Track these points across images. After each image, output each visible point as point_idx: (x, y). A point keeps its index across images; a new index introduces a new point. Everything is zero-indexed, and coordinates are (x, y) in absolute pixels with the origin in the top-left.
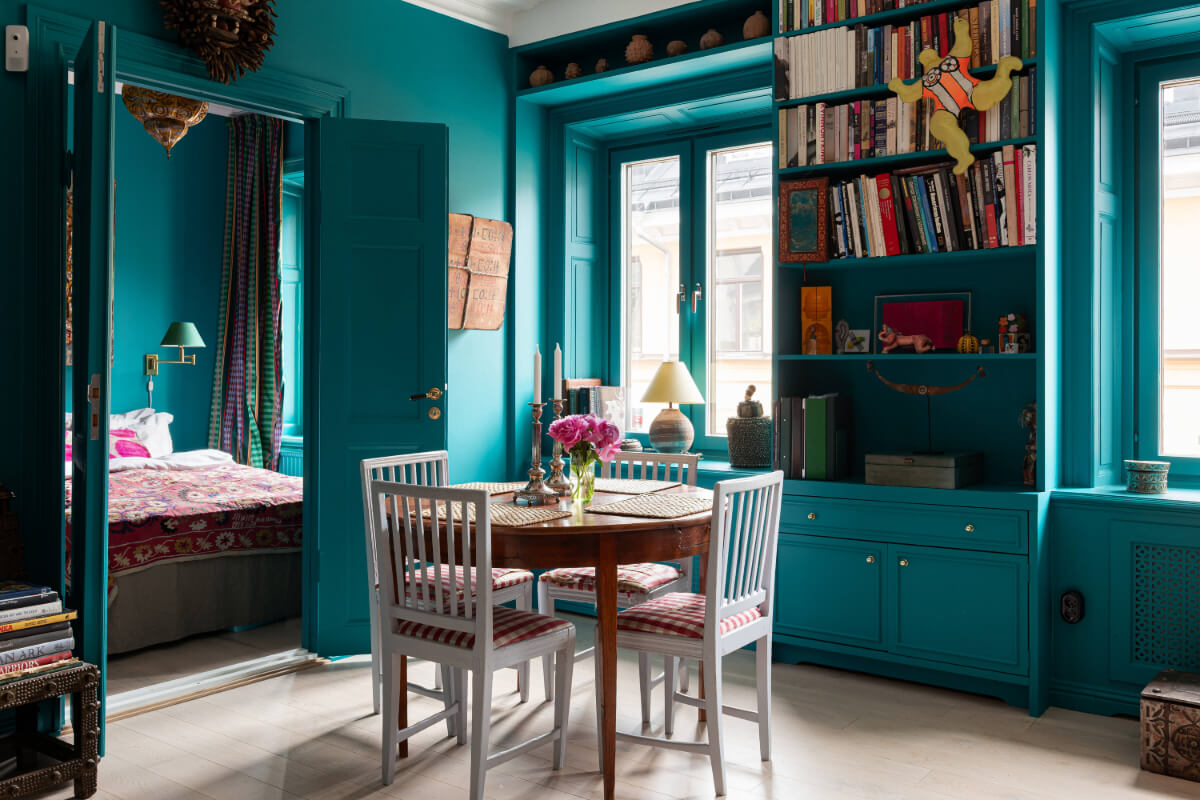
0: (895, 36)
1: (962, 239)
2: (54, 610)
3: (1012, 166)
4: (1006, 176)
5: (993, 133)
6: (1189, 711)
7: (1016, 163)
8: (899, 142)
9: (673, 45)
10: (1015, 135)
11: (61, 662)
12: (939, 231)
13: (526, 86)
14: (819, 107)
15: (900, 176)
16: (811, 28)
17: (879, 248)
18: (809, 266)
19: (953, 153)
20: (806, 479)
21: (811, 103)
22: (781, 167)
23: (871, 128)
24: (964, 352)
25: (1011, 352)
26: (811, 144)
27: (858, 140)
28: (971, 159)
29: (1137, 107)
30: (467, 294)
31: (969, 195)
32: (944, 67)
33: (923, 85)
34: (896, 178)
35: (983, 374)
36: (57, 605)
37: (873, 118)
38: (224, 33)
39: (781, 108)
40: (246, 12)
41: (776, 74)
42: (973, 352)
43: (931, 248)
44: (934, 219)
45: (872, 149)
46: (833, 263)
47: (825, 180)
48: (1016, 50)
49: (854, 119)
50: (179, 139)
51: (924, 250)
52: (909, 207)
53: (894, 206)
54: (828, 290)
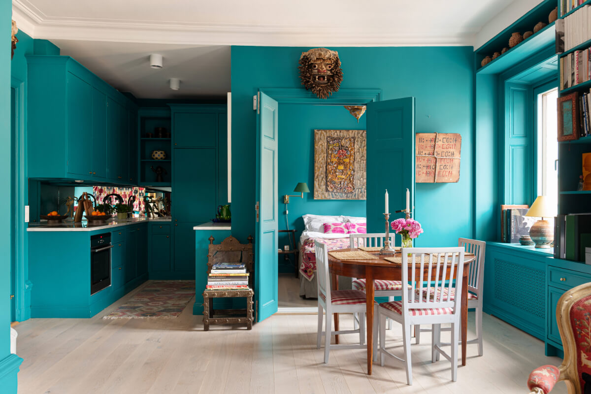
2: (243, 272)
9: (526, 34)
11: (243, 287)
13: (480, 67)
14: (576, 53)
16: (573, 10)
18: (572, 142)
21: (572, 52)
22: (561, 89)
26: (573, 74)
30: (436, 167)
36: (244, 271)
38: (321, 82)
39: (561, 57)
40: (329, 72)
46: (582, 139)
47: (575, 94)
49: (590, 57)
50: (361, 115)
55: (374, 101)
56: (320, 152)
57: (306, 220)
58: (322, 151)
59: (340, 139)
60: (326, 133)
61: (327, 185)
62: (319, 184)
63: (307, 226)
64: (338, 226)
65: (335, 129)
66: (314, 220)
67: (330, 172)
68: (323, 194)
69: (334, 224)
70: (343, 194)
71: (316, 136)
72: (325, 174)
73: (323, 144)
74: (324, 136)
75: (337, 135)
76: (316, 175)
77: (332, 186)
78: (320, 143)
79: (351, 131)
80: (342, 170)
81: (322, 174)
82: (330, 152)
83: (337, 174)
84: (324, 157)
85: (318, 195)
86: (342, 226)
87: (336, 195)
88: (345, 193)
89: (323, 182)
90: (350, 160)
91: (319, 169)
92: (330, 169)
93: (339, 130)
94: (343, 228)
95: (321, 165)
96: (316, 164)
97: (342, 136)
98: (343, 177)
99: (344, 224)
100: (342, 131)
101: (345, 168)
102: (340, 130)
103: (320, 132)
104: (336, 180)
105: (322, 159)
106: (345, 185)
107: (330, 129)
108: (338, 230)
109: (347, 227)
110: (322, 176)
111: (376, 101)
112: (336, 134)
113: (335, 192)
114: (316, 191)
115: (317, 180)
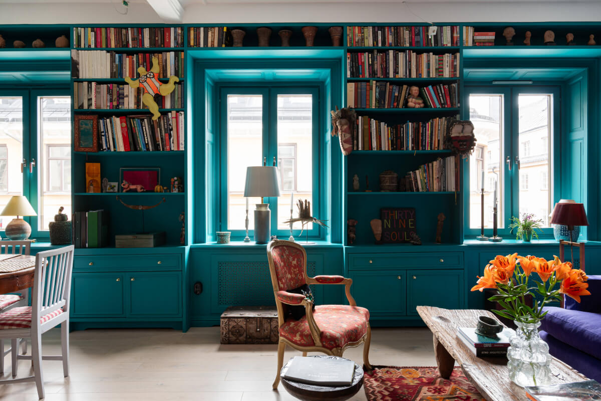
0: (128, 59)
1: (156, 147)
3: (175, 119)
4: (173, 123)
5: (168, 105)
6: (236, 320)
7: (177, 118)
8: (130, 104)
9: (17, 43)
10: (176, 107)
12: (147, 142)
14: (93, 84)
15: (130, 118)
16: (89, 48)
17: (121, 148)
18: (89, 154)
19: (152, 111)
20: (88, 248)
21: (90, 82)
22: (75, 108)
23: (117, 97)
24: (157, 192)
25: (175, 192)
26: (90, 100)
27: (111, 101)
28: (159, 115)
29: (220, 103)
31: (159, 129)
32: (148, 76)
33: (140, 82)
34: (128, 119)
35: (164, 201)
37: (118, 92)
39: (75, 81)
41: (73, 66)
42: (161, 192)
43: (144, 149)
44: (144, 138)
45: (118, 105)
46: (100, 153)
47: (96, 116)
48: (177, 74)
49: (109, 91)
51: (140, 150)
52: (134, 132)
53: (127, 130)
54: (98, 165)
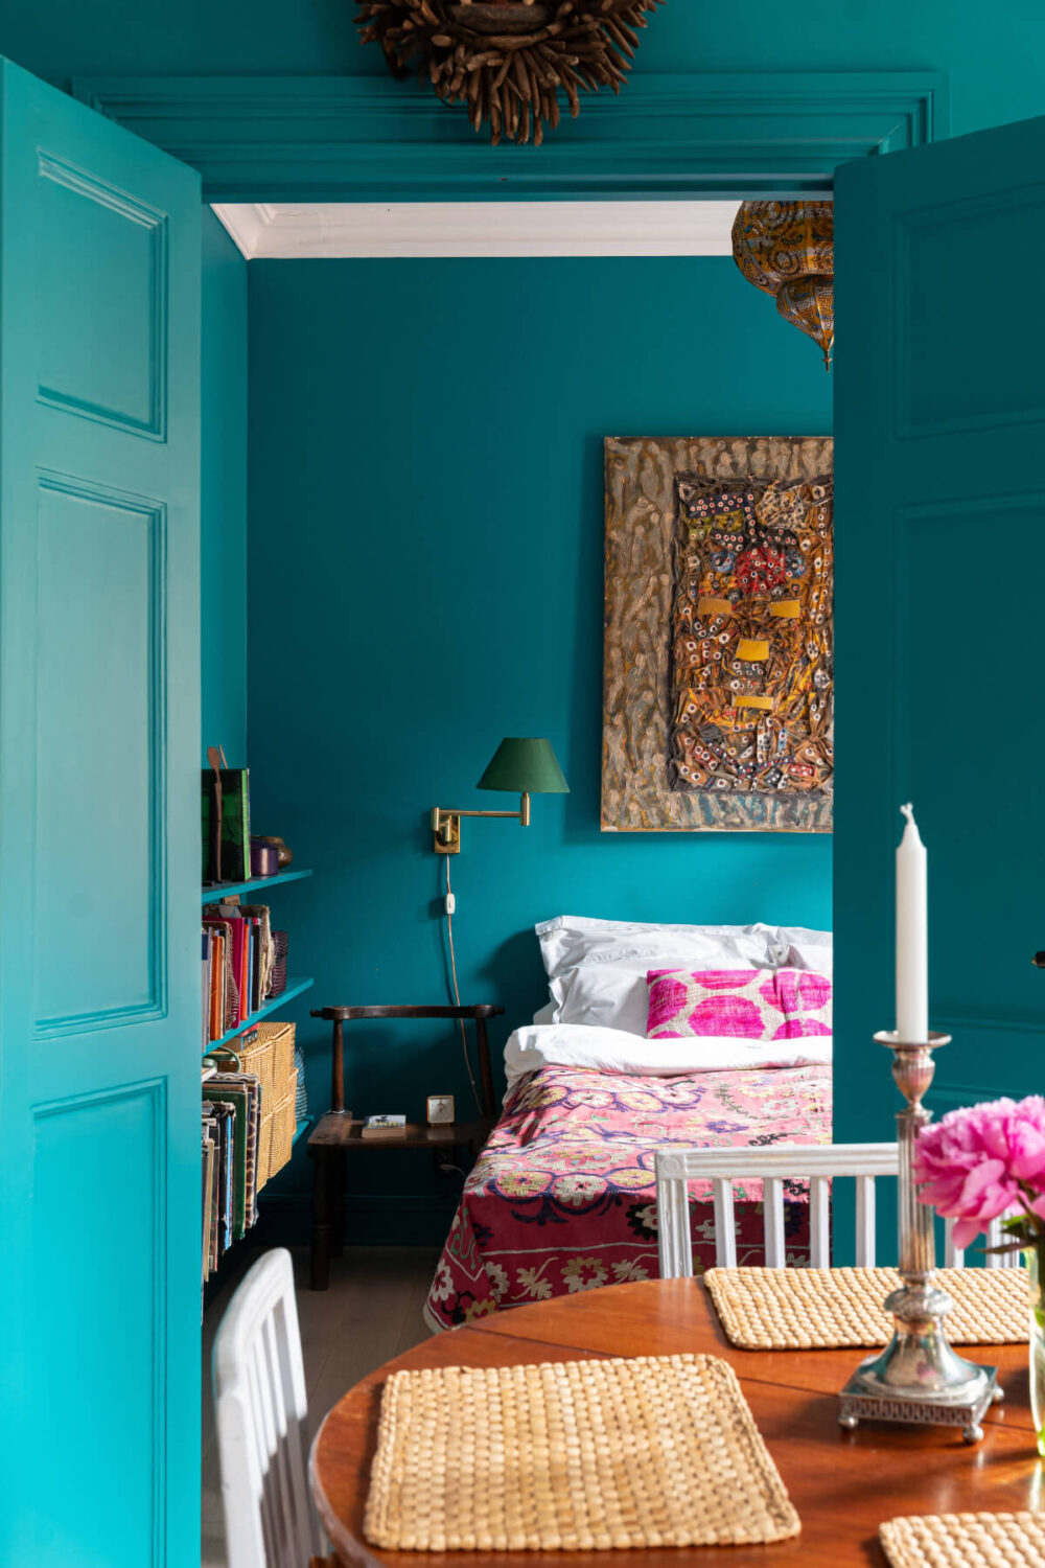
38: (495, 12)
55: (885, 149)
56: (636, 561)
57: (552, 950)
58: (649, 558)
59: (747, 487)
60: (672, 453)
61: (673, 753)
62: (627, 748)
63: (556, 987)
64: (727, 992)
65: (724, 434)
66: (597, 950)
67: (692, 675)
68: (651, 800)
69: (707, 979)
70: (770, 803)
71: (612, 473)
72: (660, 689)
73: (654, 518)
74: (658, 469)
75: (734, 465)
76: (613, 695)
77: (702, 755)
78: (635, 513)
79: (811, 445)
80: (762, 664)
81: (646, 687)
82: (693, 563)
83: (734, 685)
84: (657, 592)
85: (623, 808)
86: (751, 992)
87: (724, 805)
88: (781, 797)
89: (650, 732)
90: (807, 605)
91: (628, 657)
92: (694, 660)
93: (742, 436)
94: (759, 1000)
95: (644, 638)
96: (614, 633)
97: (760, 472)
98: (767, 702)
99: (766, 975)
100: (761, 445)
101: (780, 650)
102: (752, 435)
103: (636, 448)
104: (728, 723)
105: (649, 605)
106: (781, 752)
107: (692, 435)
108: (728, 1010)
109: (779, 996)
110: (648, 697)
111: (901, 145)
112: (726, 459)
113: (719, 792)
114: (613, 785)
115: (618, 720)
